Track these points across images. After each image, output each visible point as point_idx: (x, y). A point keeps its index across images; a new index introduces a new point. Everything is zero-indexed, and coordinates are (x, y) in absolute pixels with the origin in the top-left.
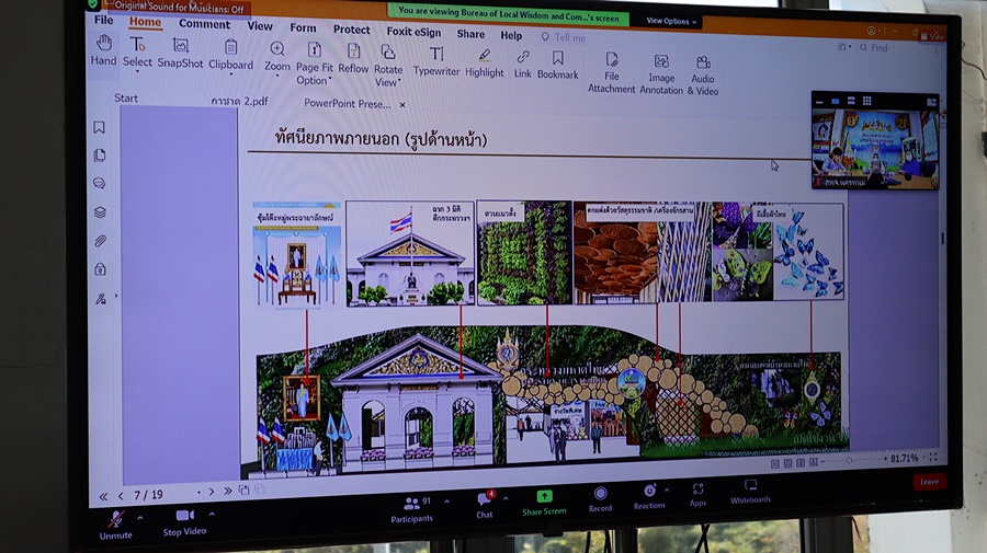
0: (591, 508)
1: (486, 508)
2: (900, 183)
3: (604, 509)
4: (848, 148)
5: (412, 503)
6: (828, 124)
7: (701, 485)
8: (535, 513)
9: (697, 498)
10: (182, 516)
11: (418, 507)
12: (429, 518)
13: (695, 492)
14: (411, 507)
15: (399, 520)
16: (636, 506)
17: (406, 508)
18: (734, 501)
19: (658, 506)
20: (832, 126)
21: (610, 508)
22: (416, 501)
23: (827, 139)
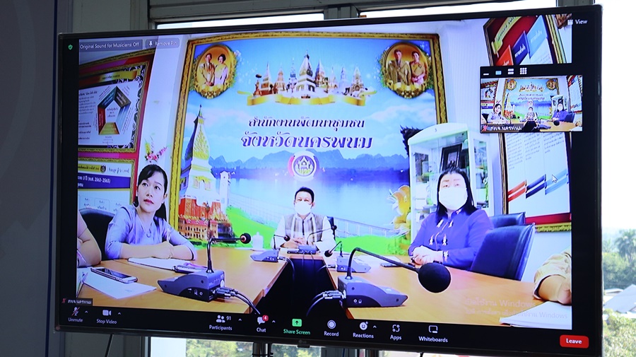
0: (325, 333)
1: (262, 326)
2: (550, 128)
3: (334, 334)
4: (509, 104)
5: (221, 319)
6: (493, 89)
7: (398, 326)
8: (290, 332)
9: (395, 334)
10: (106, 313)
11: (224, 321)
12: (230, 328)
13: (394, 330)
14: (220, 321)
15: (213, 328)
16: (354, 334)
17: (218, 321)
18: (421, 339)
19: (369, 336)
20: (496, 90)
21: (337, 334)
22: (223, 318)
23: (491, 99)
